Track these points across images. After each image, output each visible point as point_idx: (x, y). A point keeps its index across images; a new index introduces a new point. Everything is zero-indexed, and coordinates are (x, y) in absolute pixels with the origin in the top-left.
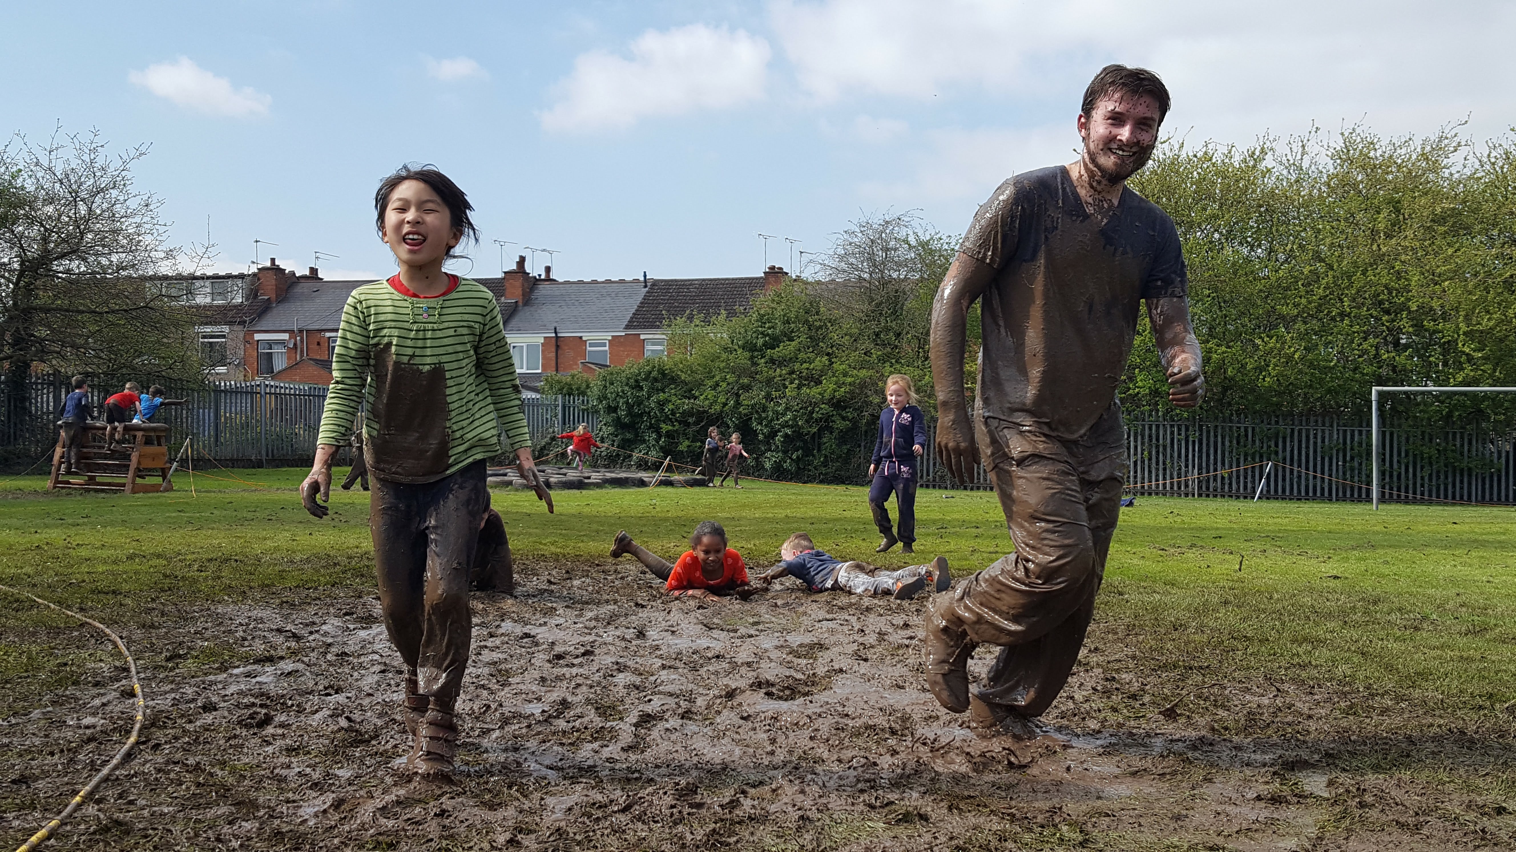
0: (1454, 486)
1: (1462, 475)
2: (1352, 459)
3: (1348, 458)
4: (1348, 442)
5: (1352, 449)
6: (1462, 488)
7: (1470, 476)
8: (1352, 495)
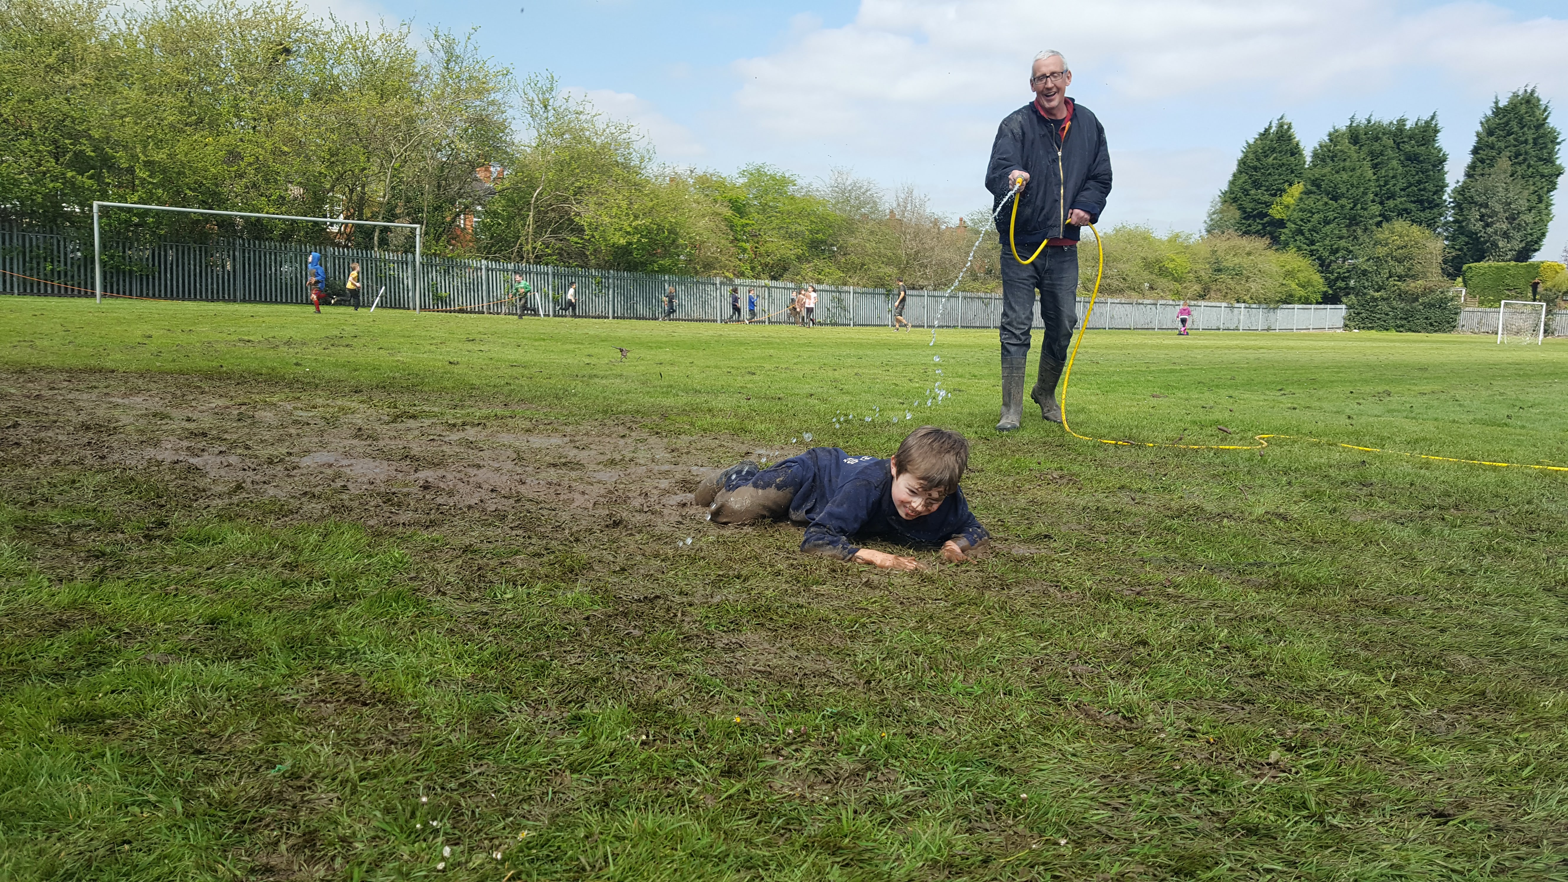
0: (118, 285)
1: (124, 276)
2: (31, 259)
3: (27, 259)
4: (27, 245)
5: (31, 251)
6: (124, 286)
7: (131, 278)
8: (32, 290)
